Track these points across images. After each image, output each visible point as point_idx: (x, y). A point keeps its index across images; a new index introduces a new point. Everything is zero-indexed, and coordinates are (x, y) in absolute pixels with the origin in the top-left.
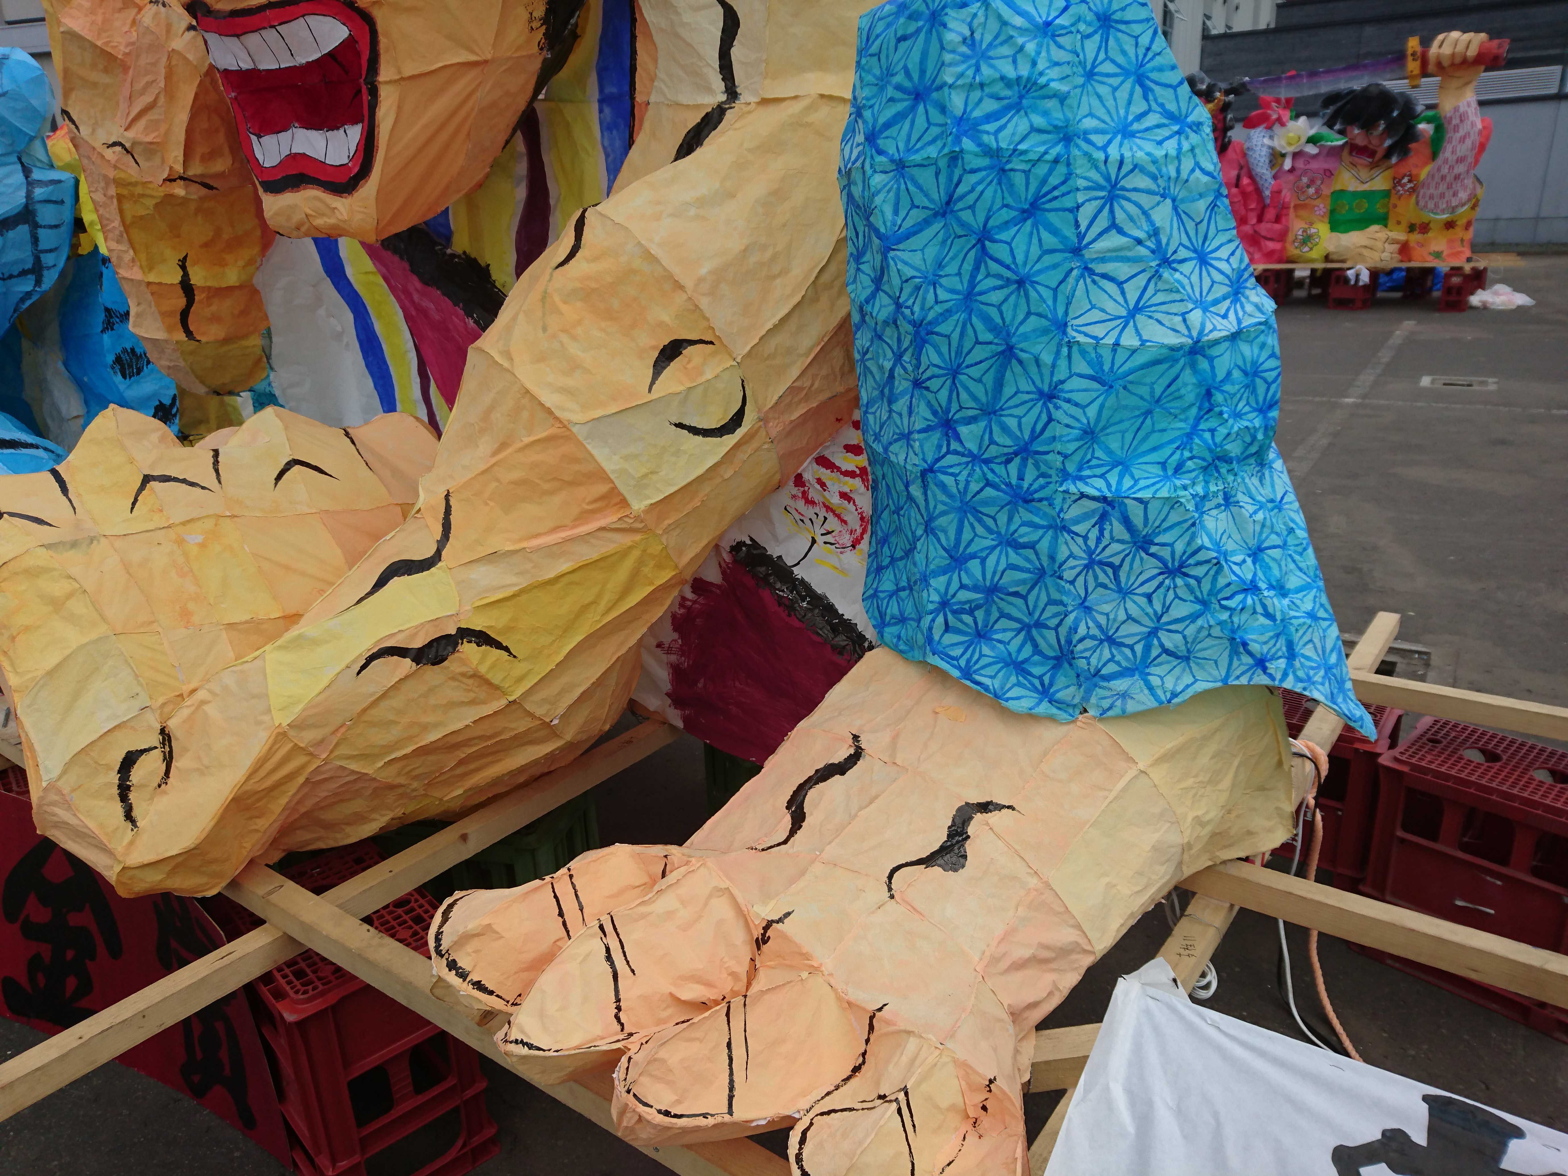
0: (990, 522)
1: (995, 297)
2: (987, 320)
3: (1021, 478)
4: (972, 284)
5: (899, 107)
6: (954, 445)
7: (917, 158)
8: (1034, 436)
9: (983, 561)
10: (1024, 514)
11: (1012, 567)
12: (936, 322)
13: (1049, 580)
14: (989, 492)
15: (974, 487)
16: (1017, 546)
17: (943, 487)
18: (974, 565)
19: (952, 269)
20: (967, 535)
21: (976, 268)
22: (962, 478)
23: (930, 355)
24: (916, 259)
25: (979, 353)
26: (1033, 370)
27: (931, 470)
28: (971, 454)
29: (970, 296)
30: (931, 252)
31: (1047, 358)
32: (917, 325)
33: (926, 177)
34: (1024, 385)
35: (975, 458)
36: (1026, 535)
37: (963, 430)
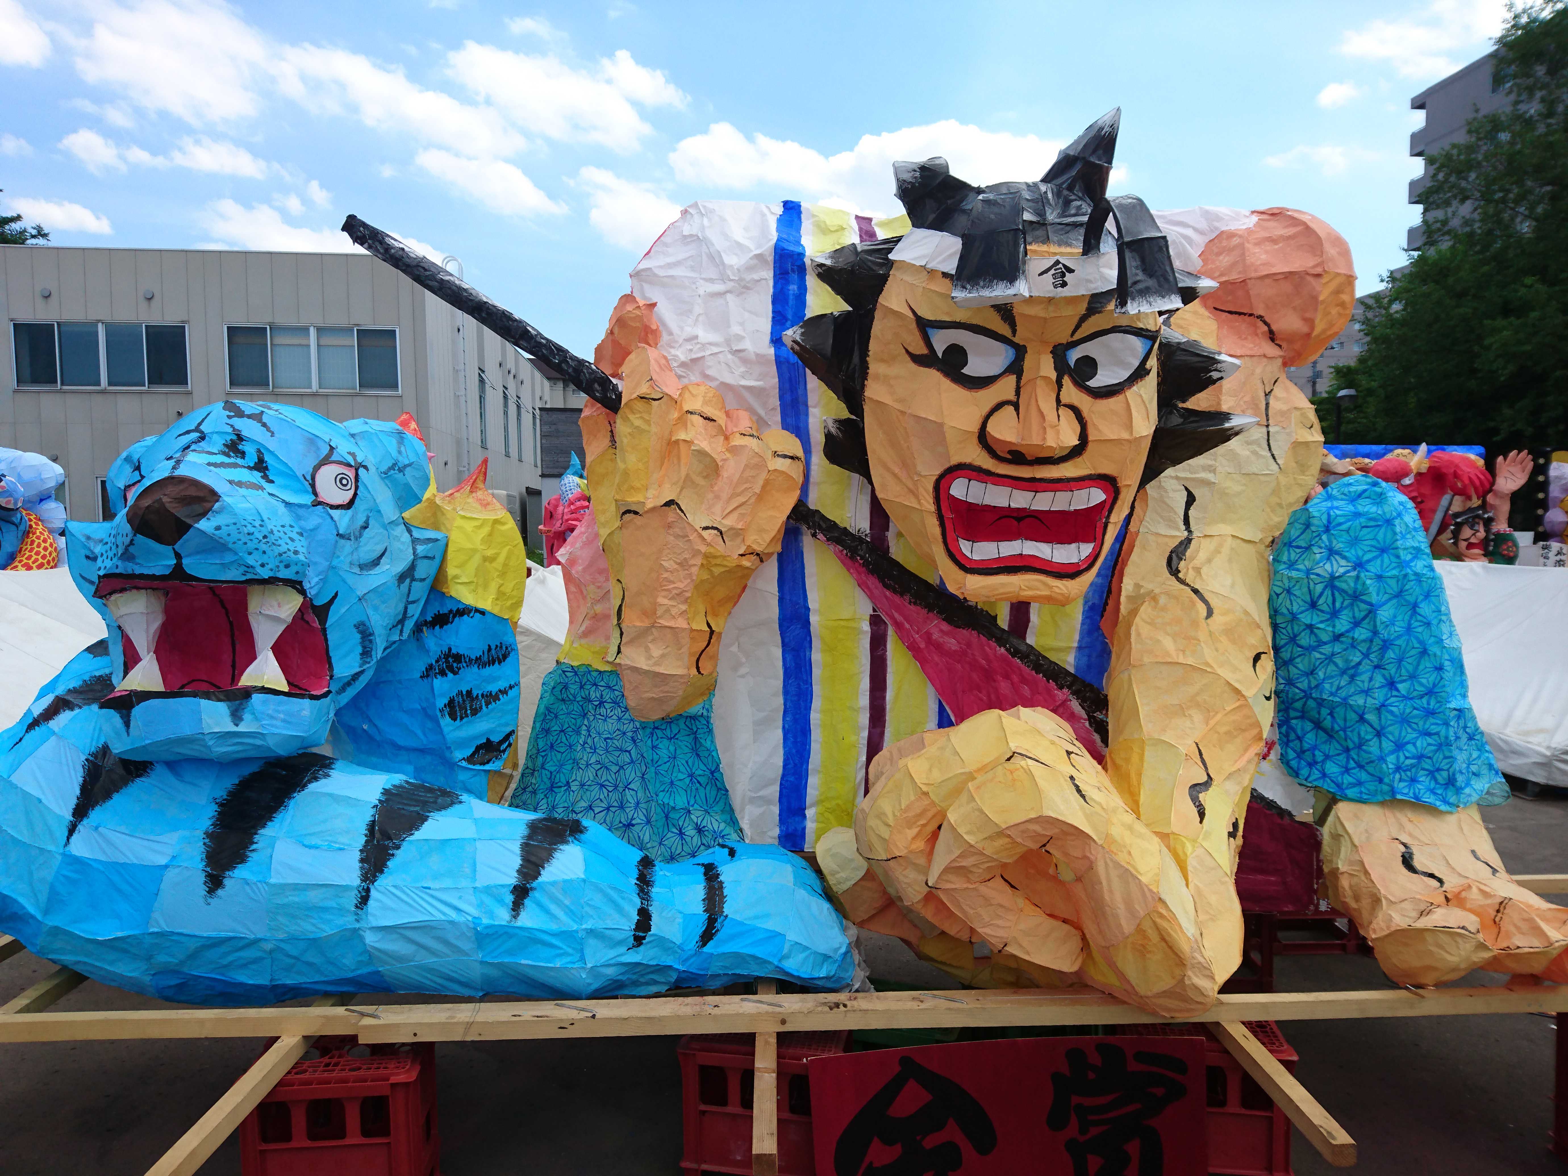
0: (1414, 726)
1: (1420, 629)
2: (1417, 638)
3: (1428, 704)
4: (1409, 624)
5: (1374, 554)
6: (1395, 693)
7: (1389, 574)
8: (1434, 685)
9: (1414, 744)
10: (1432, 720)
11: (1429, 744)
12: (1394, 640)
13: (1444, 748)
14: (1415, 712)
15: (1408, 711)
16: (1429, 734)
17: (1392, 712)
18: (1410, 747)
19: (1399, 618)
20: (1403, 734)
21: (1411, 618)
22: (1401, 707)
23: (1390, 654)
24: (1386, 614)
25: (1413, 652)
26: (1432, 658)
27: (1383, 705)
28: (1404, 696)
29: (1409, 629)
30: (1392, 612)
31: (1439, 653)
32: (1384, 641)
33: (1393, 583)
34: (1428, 665)
35: (1406, 698)
36: (1434, 729)
37: (1400, 686)
